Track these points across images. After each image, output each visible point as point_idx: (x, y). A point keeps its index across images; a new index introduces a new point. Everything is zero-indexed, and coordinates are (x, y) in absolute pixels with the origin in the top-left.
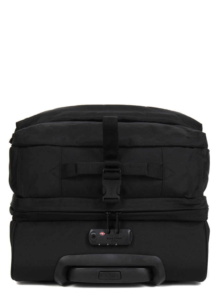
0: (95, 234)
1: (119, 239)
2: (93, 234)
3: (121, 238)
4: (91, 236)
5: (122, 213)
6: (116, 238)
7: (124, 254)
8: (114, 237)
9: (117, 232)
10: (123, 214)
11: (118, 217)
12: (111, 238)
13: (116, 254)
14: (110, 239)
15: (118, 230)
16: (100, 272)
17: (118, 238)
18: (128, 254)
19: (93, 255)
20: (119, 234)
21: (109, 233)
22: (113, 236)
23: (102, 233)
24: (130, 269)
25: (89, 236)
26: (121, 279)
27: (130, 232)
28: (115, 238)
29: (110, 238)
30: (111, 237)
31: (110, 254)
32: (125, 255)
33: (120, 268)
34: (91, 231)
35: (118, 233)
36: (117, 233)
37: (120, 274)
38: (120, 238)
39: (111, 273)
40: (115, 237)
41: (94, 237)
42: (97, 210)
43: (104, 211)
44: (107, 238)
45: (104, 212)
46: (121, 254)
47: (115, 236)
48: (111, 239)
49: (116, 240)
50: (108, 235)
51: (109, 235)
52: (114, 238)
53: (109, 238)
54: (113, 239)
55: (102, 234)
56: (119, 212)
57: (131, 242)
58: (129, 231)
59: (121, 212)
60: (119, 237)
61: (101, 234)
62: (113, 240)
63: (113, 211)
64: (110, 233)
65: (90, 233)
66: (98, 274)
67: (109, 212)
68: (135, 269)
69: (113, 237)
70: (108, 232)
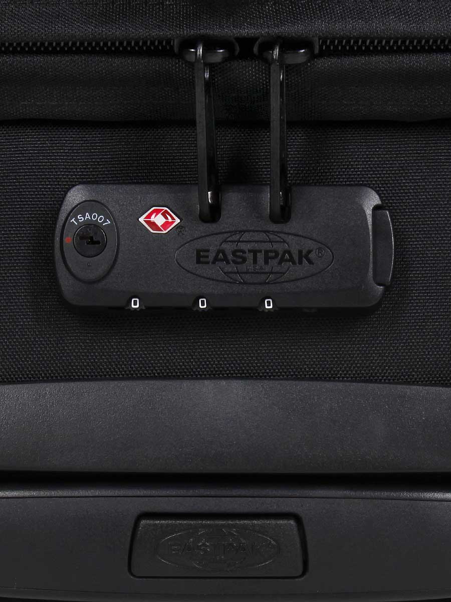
0: (99, 219)
1: (291, 259)
2: (89, 225)
3: (304, 256)
4: (68, 240)
5: (313, 56)
6: (267, 252)
7: (329, 385)
8: (249, 246)
9: (277, 209)
10: (325, 64)
11: (282, 83)
12: (230, 257)
13: (267, 384)
14: (216, 259)
15: (287, 191)
16: (143, 522)
17: (286, 257)
18: (354, 380)
19: (86, 384)
20: (294, 225)
21: (213, 214)
22: (246, 237)
23: (157, 212)
24: (377, 494)
25: (58, 239)
26: (304, 573)
27: (376, 208)
28: (261, 257)
29: (221, 257)
30: (228, 248)
31: (224, 383)
32: (340, 385)
33: (298, 492)
34: (76, 196)
35: (283, 214)
36: (274, 219)
37: (297, 540)
38: (296, 258)
39: (229, 526)
40: (256, 246)
41: (93, 242)
42: (115, 31)
43: (175, 33)
44: (198, 252)
45: (176, 43)
46: (306, 384)
47: (263, 236)
48: (225, 259)
49: (267, 269)
50: (204, 228)
51: (213, 227)
52: (250, 256)
53: (213, 250)
54: (244, 260)
55: (159, 220)
56: (290, 44)
57: (387, 289)
58: (372, 200)
59: (306, 43)
60: (294, 245)
61: (153, 225)
62: (243, 268)
63: (247, 31)
64: (224, 213)
65: (62, 216)
66: (129, 534)
67: (211, 44)
68: (415, 495)
69: (243, 246)
70: (206, 210)
